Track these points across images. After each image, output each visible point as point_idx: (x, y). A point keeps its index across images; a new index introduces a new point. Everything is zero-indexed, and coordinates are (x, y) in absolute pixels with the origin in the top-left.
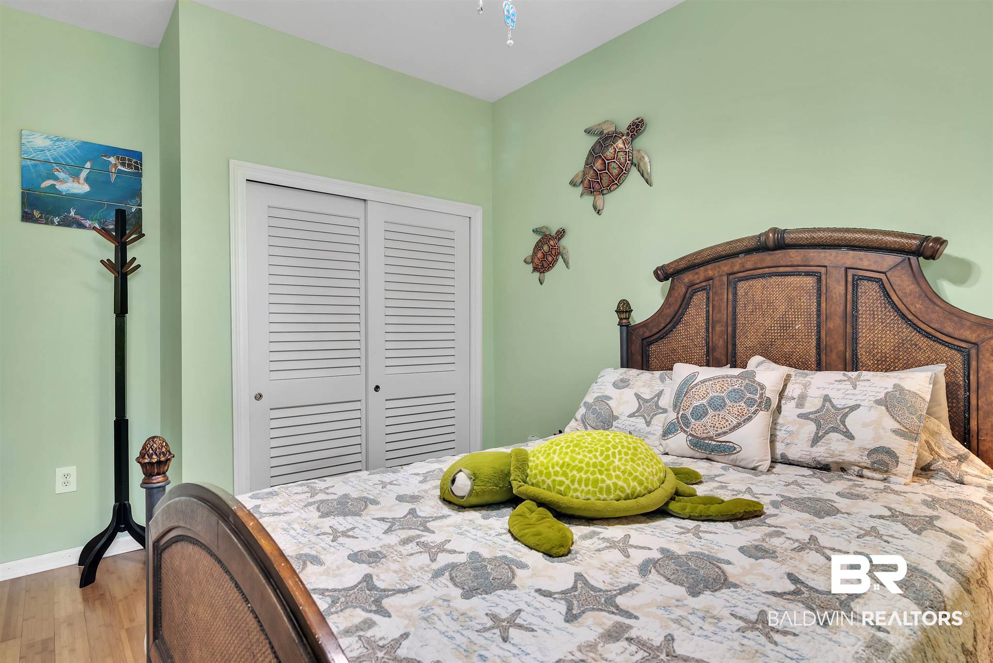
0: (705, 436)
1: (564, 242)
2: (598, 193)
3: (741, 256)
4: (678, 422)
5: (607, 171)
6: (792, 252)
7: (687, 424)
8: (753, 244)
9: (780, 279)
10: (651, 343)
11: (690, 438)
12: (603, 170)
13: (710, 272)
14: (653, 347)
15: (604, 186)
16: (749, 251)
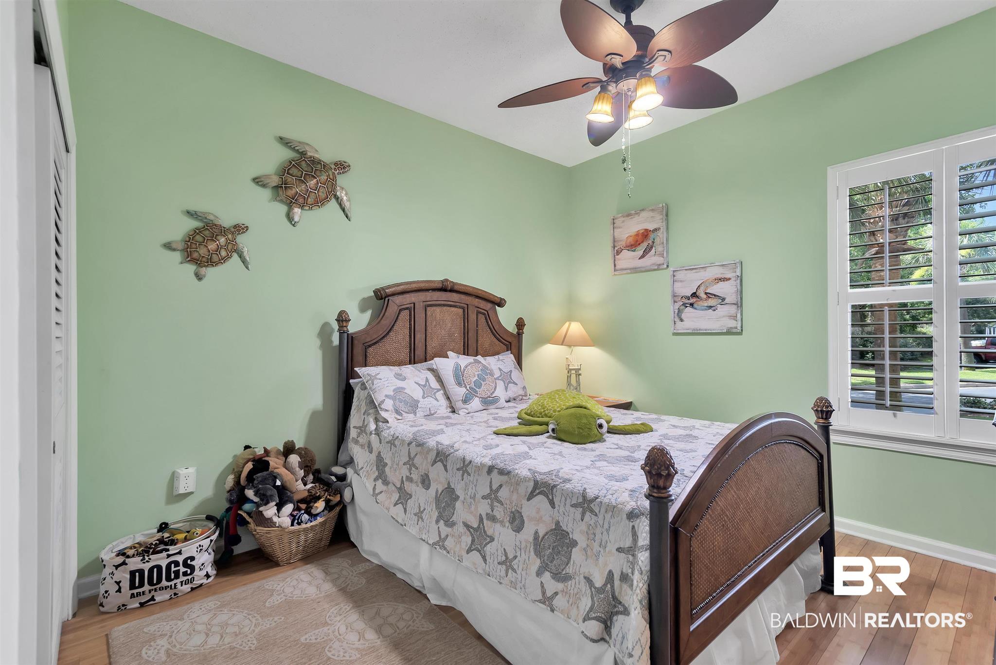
0: (487, 396)
1: (242, 240)
2: (299, 206)
3: (430, 291)
4: (469, 391)
5: (316, 192)
6: (454, 295)
7: (476, 392)
8: (440, 286)
9: (448, 308)
10: (370, 346)
11: (481, 399)
12: (313, 190)
13: (413, 299)
14: (371, 350)
15: (308, 203)
16: (434, 290)
